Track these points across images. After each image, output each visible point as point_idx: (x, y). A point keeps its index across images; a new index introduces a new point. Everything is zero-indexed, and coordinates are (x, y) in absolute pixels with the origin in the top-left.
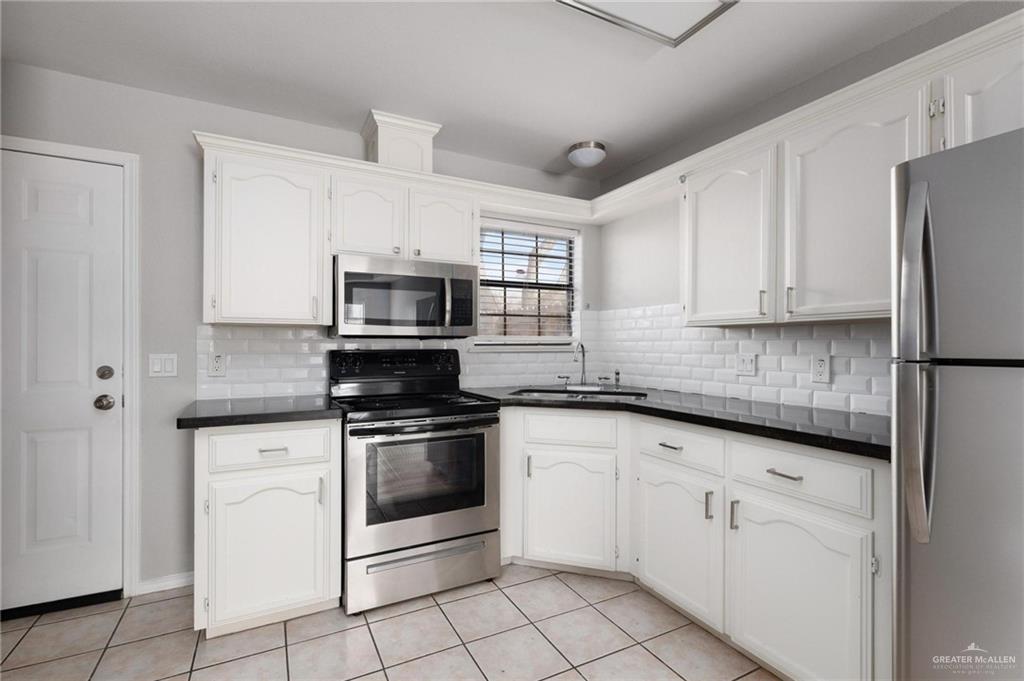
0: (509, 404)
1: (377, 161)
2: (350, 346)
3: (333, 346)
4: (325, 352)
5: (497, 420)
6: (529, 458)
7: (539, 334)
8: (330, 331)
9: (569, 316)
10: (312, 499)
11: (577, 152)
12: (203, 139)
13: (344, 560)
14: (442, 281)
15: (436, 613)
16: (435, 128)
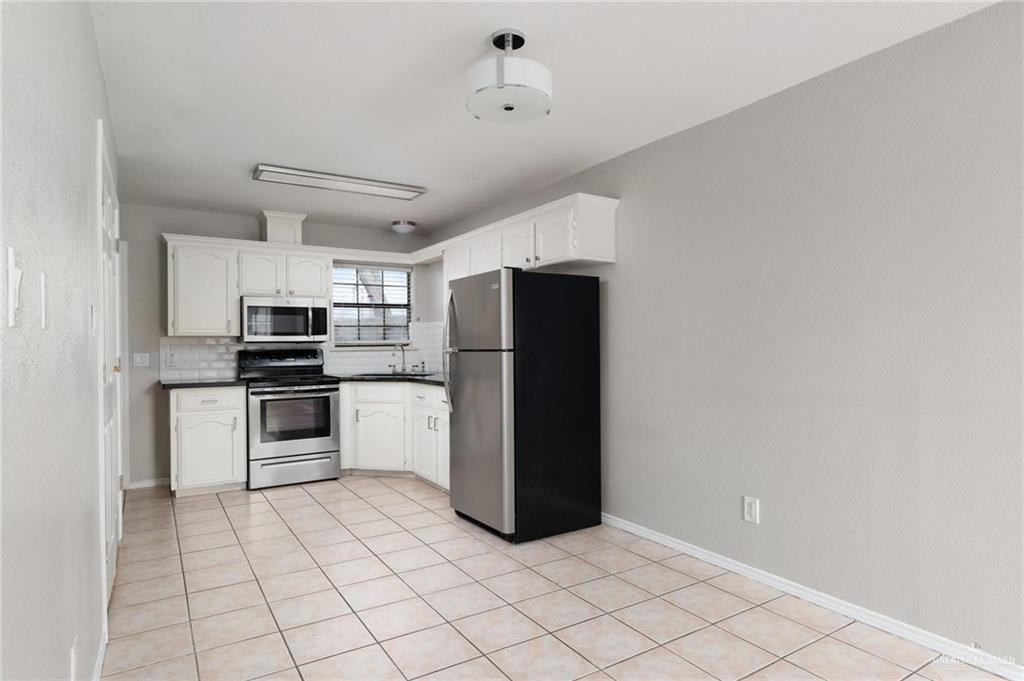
0: (346, 380)
1: (266, 240)
2: (251, 348)
3: (241, 347)
4: (235, 351)
5: (337, 389)
6: (357, 411)
7: (384, 338)
8: (239, 339)
9: (408, 326)
10: (229, 429)
11: (396, 226)
12: (167, 236)
13: (248, 461)
14: (307, 309)
15: (301, 490)
16: (303, 217)
